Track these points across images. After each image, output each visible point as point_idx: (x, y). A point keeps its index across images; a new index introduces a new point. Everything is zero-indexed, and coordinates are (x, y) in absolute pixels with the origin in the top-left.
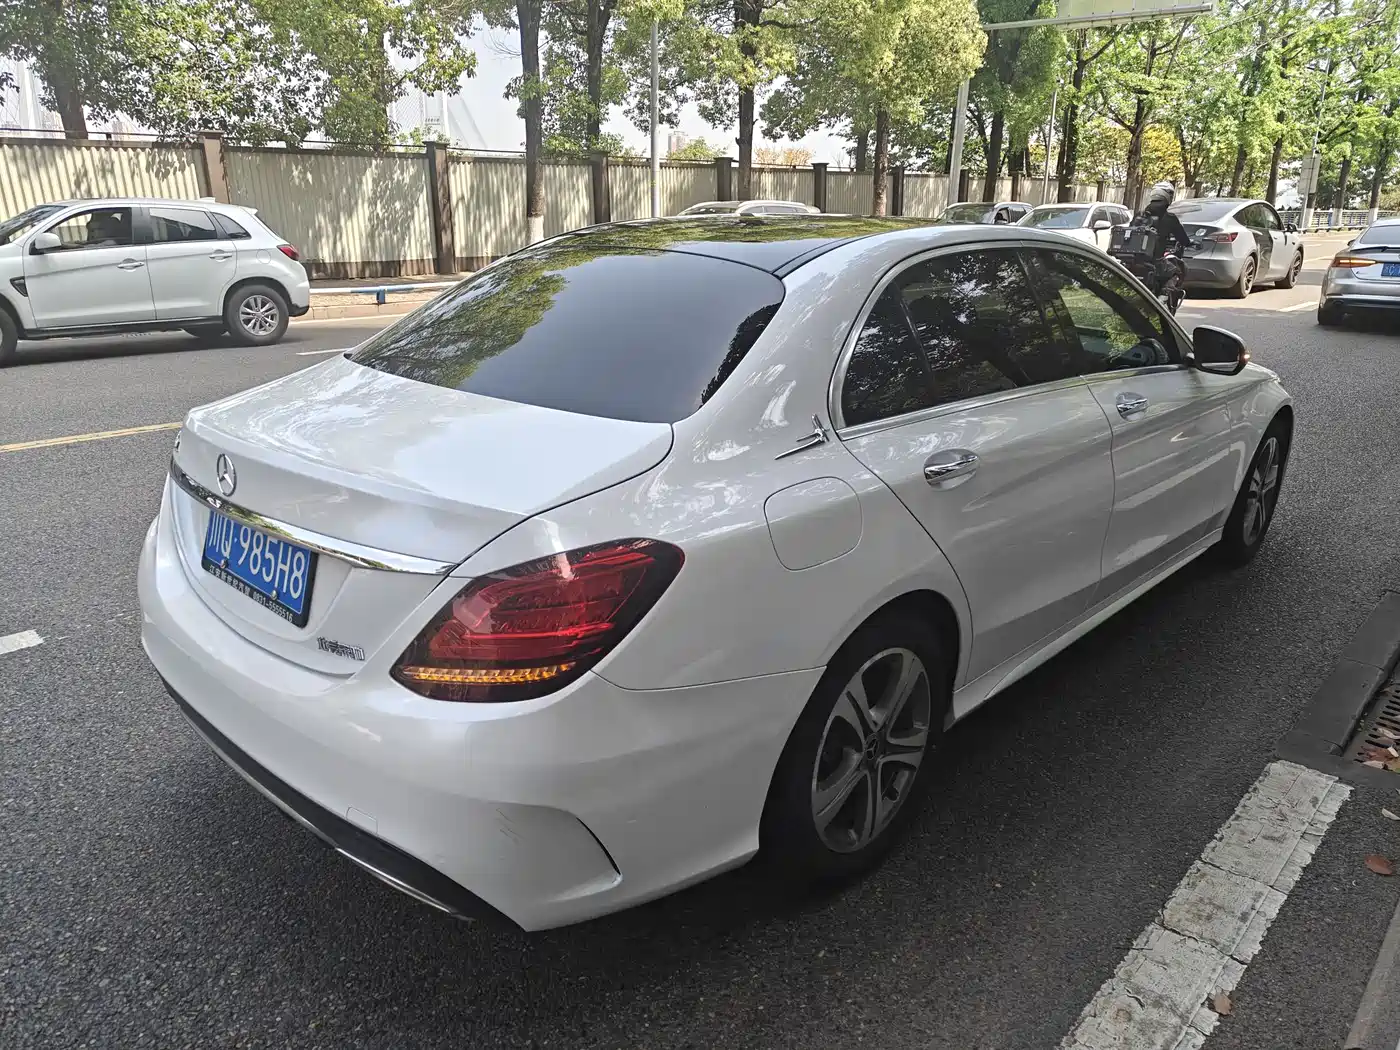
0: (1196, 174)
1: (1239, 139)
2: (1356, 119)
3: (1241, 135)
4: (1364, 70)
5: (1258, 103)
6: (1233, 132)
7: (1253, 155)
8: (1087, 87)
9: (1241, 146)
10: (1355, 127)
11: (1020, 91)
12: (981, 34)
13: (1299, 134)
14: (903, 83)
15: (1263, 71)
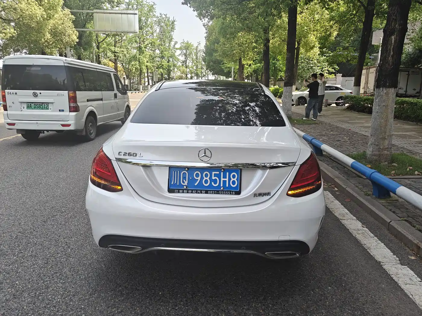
0: (129, 76)
1: (139, 67)
2: (163, 63)
3: (140, 66)
4: (162, 52)
5: (142, 58)
6: (138, 65)
7: (144, 71)
8: (101, 50)
9: (140, 69)
10: (163, 65)
11: (85, 50)
12: (75, 31)
13: (152, 66)
14: (53, 43)
15: (141, 50)
